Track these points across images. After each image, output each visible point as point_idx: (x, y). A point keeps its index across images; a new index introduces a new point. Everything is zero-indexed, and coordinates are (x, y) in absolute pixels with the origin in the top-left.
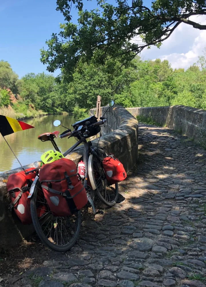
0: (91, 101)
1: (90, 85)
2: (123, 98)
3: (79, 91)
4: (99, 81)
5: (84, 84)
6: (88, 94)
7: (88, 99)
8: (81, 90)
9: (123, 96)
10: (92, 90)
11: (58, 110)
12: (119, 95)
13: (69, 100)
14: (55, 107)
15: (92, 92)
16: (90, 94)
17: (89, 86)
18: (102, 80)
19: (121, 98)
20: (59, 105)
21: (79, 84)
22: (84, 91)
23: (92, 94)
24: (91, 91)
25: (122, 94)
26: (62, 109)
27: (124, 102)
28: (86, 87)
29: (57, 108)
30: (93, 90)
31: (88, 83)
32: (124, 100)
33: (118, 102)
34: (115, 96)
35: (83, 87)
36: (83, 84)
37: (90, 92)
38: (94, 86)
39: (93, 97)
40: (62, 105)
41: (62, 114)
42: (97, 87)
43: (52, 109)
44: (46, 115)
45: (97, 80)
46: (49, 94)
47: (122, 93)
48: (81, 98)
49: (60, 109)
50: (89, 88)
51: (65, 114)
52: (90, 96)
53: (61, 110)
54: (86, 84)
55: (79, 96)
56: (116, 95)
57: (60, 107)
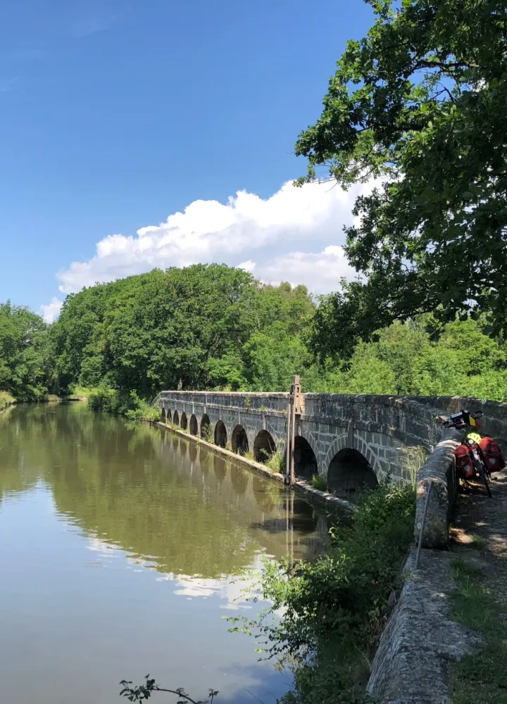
0: (156, 372)
1: (154, 338)
2: (227, 368)
3: (130, 350)
4: (176, 329)
5: (142, 336)
6: (149, 358)
7: (149, 369)
8: (134, 349)
9: (227, 362)
10: (160, 349)
11: (36, 391)
12: (218, 360)
13: (89, 369)
14: (30, 384)
15: (161, 353)
16: (154, 358)
17: (152, 339)
18: (182, 329)
19: (221, 366)
20: (38, 379)
21: (129, 334)
22: (141, 351)
23: (159, 357)
24: (156, 350)
25: (225, 359)
26: (46, 389)
27: (228, 375)
28: (145, 342)
29: (35, 386)
30: (163, 349)
31: (151, 335)
32: (228, 371)
33: (216, 375)
34: (209, 362)
35: (140, 343)
36: (138, 335)
37: (155, 352)
38: (163, 340)
39: (162, 363)
40: (45, 380)
41: (48, 401)
42: (172, 343)
43: (24, 389)
44: (14, 403)
45: (171, 329)
46: (21, 354)
47: (224, 356)
48: (134, 366)
49: (40, 390)
50: (152, 345)
51: (53, 401)
52: (154, 362)
53: (43, 391)
54: (147, 336)
55: (130, 362)
56: (211, 360)
57: (40, 385)
